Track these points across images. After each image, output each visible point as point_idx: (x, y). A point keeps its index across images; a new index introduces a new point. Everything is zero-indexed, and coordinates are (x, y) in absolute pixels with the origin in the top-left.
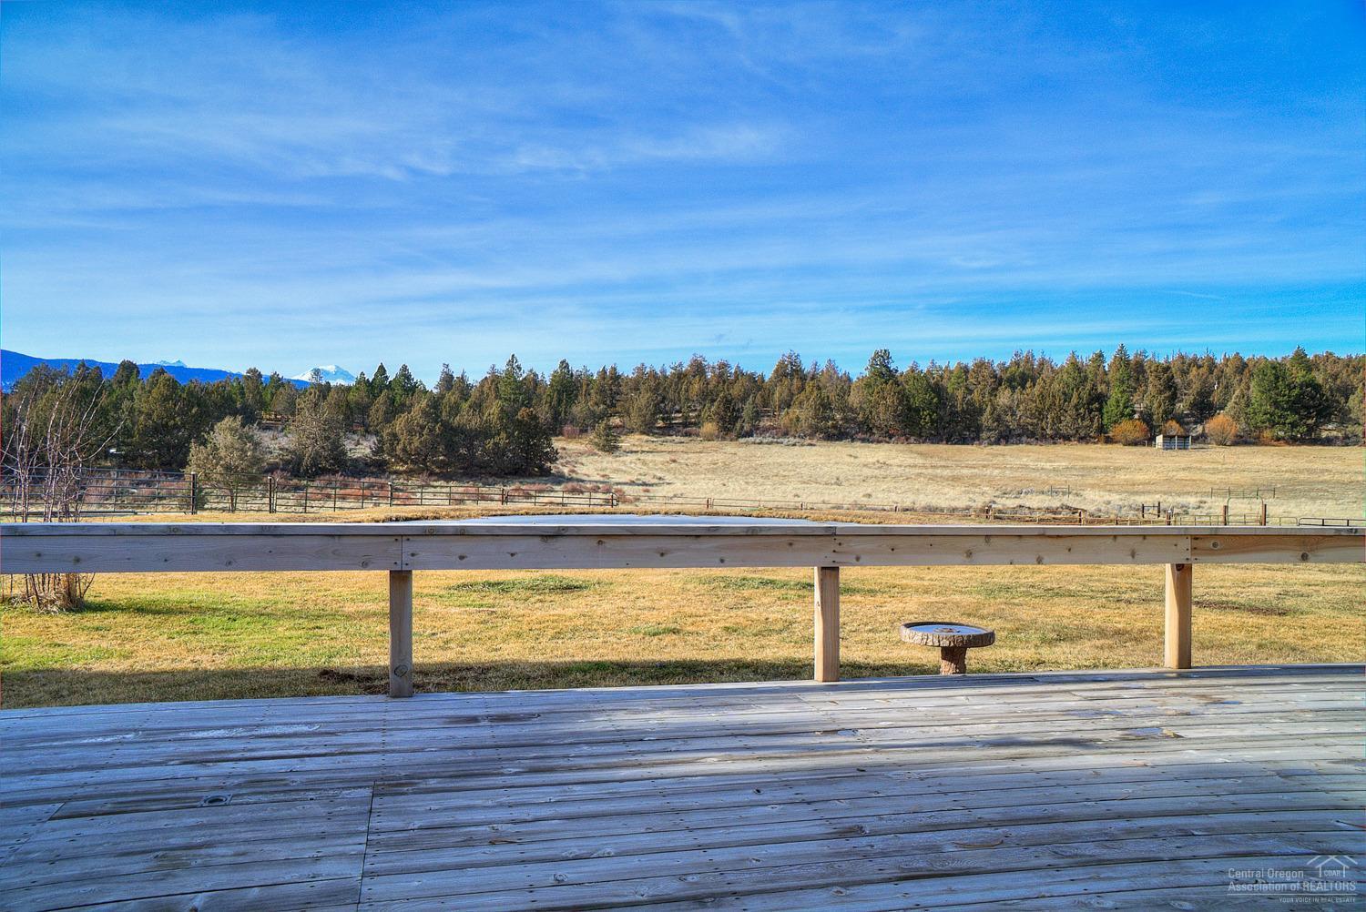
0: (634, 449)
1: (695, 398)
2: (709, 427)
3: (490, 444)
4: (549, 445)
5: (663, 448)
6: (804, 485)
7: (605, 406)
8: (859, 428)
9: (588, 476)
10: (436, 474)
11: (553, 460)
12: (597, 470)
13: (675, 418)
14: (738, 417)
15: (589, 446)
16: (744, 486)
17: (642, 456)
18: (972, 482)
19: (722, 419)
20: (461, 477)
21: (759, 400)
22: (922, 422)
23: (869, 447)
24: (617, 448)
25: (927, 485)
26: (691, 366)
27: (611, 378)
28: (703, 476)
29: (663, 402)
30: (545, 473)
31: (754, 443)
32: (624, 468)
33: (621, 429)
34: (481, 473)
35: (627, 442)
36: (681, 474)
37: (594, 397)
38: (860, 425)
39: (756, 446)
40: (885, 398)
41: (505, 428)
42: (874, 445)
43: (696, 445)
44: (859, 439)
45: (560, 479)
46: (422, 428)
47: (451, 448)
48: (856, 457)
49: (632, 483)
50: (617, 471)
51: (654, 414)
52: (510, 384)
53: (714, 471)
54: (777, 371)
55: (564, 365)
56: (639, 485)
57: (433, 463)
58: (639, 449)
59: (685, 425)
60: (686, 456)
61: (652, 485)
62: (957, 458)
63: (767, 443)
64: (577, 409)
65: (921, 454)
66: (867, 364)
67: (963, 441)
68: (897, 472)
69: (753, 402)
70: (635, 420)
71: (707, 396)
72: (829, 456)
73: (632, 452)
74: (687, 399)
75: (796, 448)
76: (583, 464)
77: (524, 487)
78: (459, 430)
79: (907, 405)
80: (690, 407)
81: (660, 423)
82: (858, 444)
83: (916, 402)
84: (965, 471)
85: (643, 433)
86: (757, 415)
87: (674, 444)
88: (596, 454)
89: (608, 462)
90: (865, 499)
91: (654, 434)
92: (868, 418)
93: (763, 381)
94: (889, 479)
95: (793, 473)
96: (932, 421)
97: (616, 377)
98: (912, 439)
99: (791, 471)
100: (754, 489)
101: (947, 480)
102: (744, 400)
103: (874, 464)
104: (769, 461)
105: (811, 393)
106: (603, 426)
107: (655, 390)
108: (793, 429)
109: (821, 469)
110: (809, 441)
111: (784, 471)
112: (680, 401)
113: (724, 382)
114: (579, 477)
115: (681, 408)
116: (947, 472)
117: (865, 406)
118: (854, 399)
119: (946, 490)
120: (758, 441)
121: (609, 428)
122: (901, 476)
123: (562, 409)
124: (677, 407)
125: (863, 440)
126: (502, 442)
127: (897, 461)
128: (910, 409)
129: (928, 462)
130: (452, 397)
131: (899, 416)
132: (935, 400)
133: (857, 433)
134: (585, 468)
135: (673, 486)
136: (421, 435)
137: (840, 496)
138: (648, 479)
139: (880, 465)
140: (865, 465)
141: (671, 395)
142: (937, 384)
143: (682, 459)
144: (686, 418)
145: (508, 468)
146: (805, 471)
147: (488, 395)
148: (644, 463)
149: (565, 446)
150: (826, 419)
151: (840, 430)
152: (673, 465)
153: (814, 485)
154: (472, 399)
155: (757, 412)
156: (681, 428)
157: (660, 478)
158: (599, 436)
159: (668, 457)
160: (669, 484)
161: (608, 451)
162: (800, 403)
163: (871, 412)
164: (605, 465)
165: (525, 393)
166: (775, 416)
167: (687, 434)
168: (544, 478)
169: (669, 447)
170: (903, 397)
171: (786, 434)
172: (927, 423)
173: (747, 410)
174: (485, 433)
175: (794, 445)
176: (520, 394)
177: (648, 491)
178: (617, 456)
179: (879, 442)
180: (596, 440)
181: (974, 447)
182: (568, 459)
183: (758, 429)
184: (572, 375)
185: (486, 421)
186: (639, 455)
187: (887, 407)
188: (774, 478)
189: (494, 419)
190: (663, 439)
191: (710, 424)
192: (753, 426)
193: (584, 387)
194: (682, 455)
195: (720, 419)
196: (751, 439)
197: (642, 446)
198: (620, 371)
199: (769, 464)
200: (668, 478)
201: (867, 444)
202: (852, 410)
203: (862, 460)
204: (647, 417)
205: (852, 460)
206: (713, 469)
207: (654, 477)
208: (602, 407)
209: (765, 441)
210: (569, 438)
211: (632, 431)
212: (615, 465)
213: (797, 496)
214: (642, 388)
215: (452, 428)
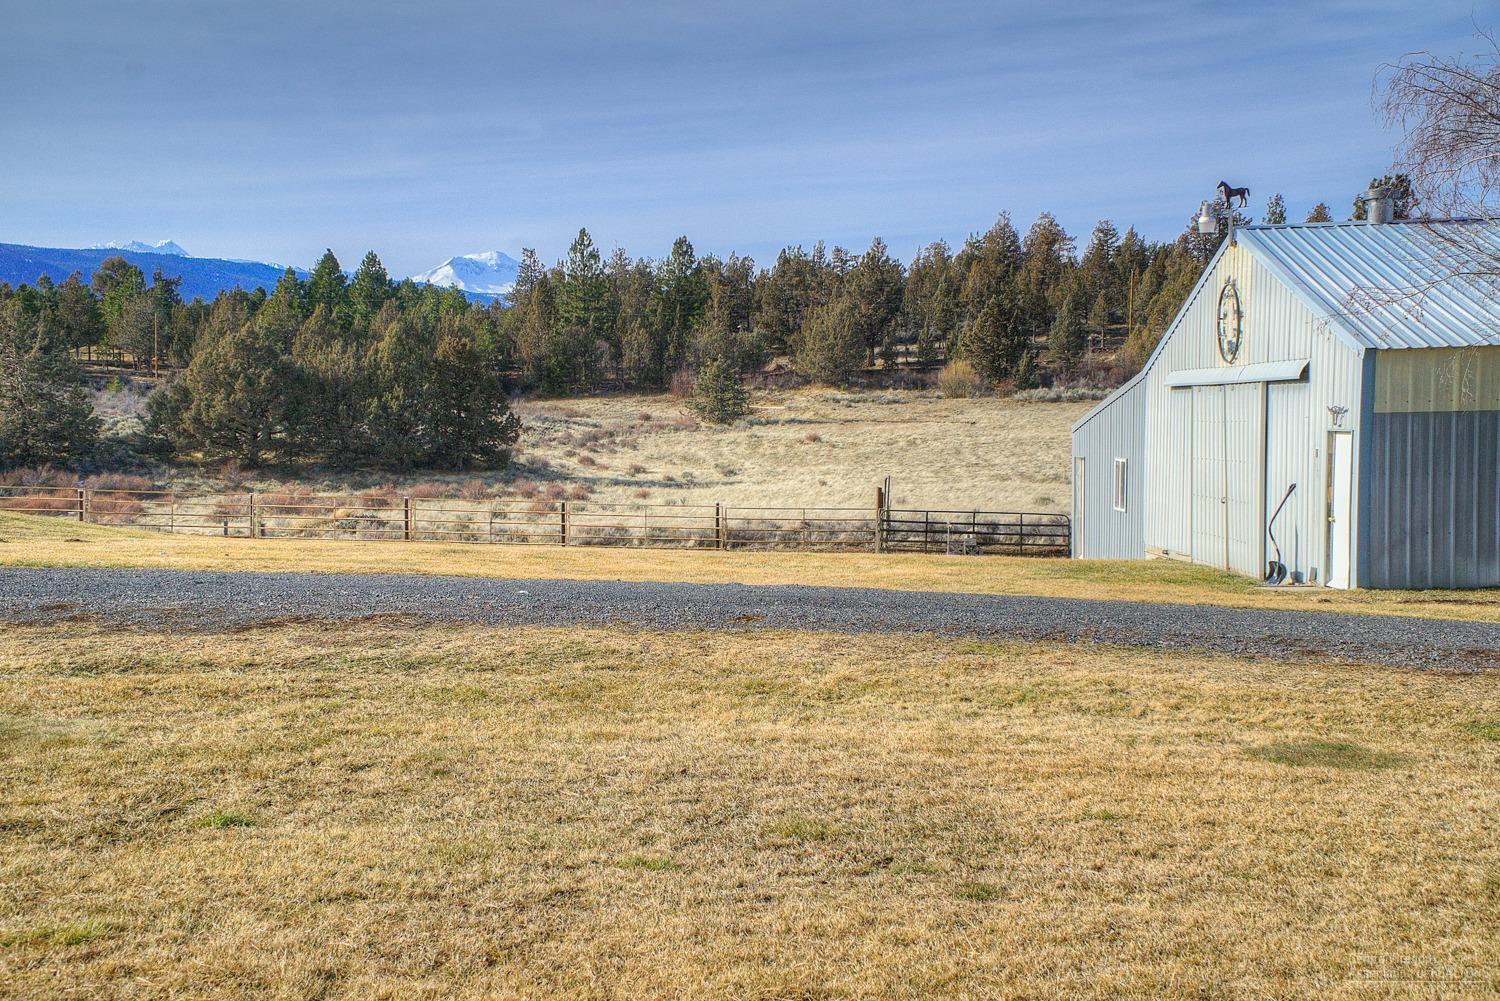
2: (959, 369)
3: (371, 408)
19: (991, 350)
30: (496, 464)
41: (403, 377)
45: (524, 474)
46: (234, 375)
59: (918, 366)
81: (875, 364)
86: (1081, 341)
126: (394, 406)
136: (231, 392)
145: (410, 454)
156: (905, 374)
158: (704, 389)
176: (599, 309)
185: (370, 365)
191: (963, 362)
195: (987, 351)
204: (837, 350)
210: (681, 396)
211: (807, 381)
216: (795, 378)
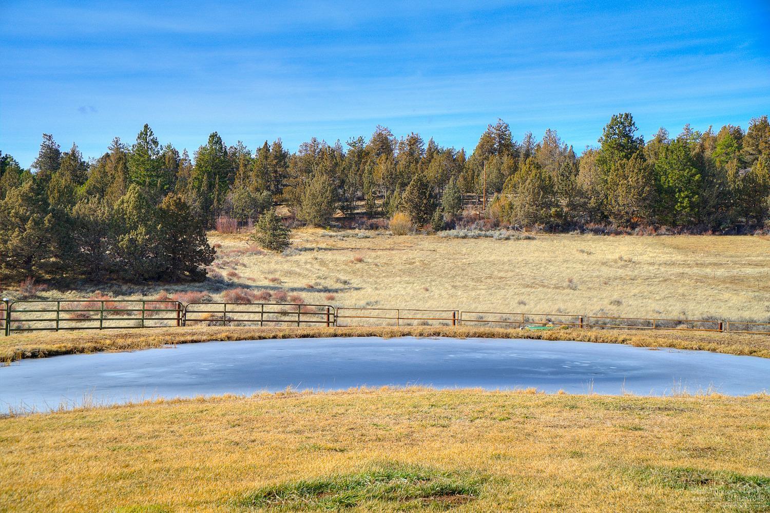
0: (308, 246)
1: (381, 182)
2: (400, 218)
3: (124, 241)
4: (204, 242)
5: (344, 244)
6: (528, 289)
7: (269, 193)
8: (590, 217)
9: (254, 280)
10: (45, 281)
11: (208, 262)
12: (263, 273)
13: (357, 207)
14: (436, 205)
15: (250, 242)
16: (452, 291)
17: (320, 255)
18: (762, 284)
19: (416, 207)
20: (83, 285)
21: (460, 182)
22: (678, 207)
23: (604, 240)
24: (287, 245)
25: (696, 288)
26: (374, 141)
27: (276, 157)
28: (398, 278)
29: (341, 186)
30: (199, 278)
31: (457, 237)
32: (297, 270)
33: (290, 221)
34: (111, 279)
35: (301, 237)
36: (370, 276)
37: (255, 181)
38: (592, 213)
39: (460, 240)
40: (625, 177)
41: (143, 220)
42: (611, 238)
43: (384, 240)
44: (592, 230)
45: (218, 285)
46: (24, 220)
47: (67, 247)
48: (589, 253)
49: (311, 289)
50: (290, 273)
51: (330, 203)
52: (143, 162)
53: (410, 273)
54: (481, 146)
55: (215, 139)
56: (320, 291)
57: (41, 266)
58: (314, 245)
59: (371, 215)
60: (373, 254)
61: (336, 291)
62: (733, 253)
63: (473, 237)
64: (234, 197)
65: (677, 248)
66: (601, 134)
67: (739, 230)
68: (649, 271)
69: (454, 185)
70: (307, 210)
71: (396, 179)
72: (554, 252)
73: (306, 250)
74: (372, 183)
75: (510, 242)
76: (244, 265)
77: (171, 296)
78: (80, 224)
79: (655, 185)
80: (374, 193)
81: (339, 214)
82: (590, 236)
83: (670, 180)
84: (749, 270)
85: (318, 226)
86: (460, 202)
87: (357, 238)
88: (260, 253)
89: (277, 263)
90: (614, 307)
91: (332, 227)
92: (601, 203)
93: (464, 160)
94: (639, 281)
95: (510, 274)
96: (692, 206)
97: (281, 156)
98: (663, 229)
99: (507, 271)
100: (465, 295)
101: (724, 282)
102: (442, 183)
103: (616, 261)
104: (479, 258)
105: (528, 173)
106: (268, 217)
107: (332, 172)
108: (505, 219)
109: (546, 269)
110: (527, 234)
111: (499, 271)
112: (362, 185)
113: (417, 162)
114: (241, 281)
115: (363, 194)
116: (720, 272)
117: (598, 188)
118: (584, 180)
119: (726, 295)
120: (462, 234)
121: (277, 220)
122: (655, 277)
123: (214, 195)
124: (359, 194)
125: (596, 232)
126: (140, 239)
127: (645, 258)
128: (659, 189)
129: (690, 258)
130: (60, 179)
131: (644, 199)
132: (697, 177)
133: (587, 222)
134: (248, 270)
135: (362, 292)
136: (22, 229)
137: (578, 304)
138: (330, 284)
139: (623, 263)
140: (603, 264)
141: (351, 178)
142: (700, 156)
143: (369, 257)
144: (371, 207)
145: (148, 272)
146: (526, 271)
147: (113, 177)
148: (323, 263)
149: (219, 242)
150: (548, 205)
151: (566, 219)
152: (359, 265)
153: (541, 289)
154: (90, 182)
155: (459, 198)
156: (365, 219)
157: (345, 282)
158: (263, 229)
159: (352, 256)
160: (357, 289)
161: (275, 249)
162: (514, 186)
163: (606, 196)
164: (273, 266)
165: (164, 175)
166: (480, 203)
167: (374, 227)
168: (197, 284)
169: (351, 243)
170: (652, 175)
171: (496, 225)
172: (684, 208)
173: (447, 195)
174: (117, 225)
175: (507, 239)
176: (158, 177)
177: (332, 299)
178: (287, 255)
179: (618, 233)
180: (260, 235)
181: (755, 238)
182: (225, 259)
183: (460, 219)
184: (226, 152)
185: (118, 211)
186: (315, 254)
187: (629, 188)
188: (489, 281)
189: (129, 208)
190: (343, 233)
191: (401, 214)
192: (454, 215)
193: (242, 169)
194: (369, 252)
195: (414, 207)
196: (453, 232)
197: (317, 242)
198: (285, 148)
199: (479, 263)
200: (355, 282)
201: (602, 236)
202: (581, 193)
203: (599, 257)
204: (323, 206)
205: (585, 256)
206: (410, 270)
207: (338, 280)
208: (265, 193)
209: (470, 234)
210: (224, 232)
211: (304, 224)
212: (286, 267)
213: (522, 303)
214: (316, 169)
215: (68, 220)
216: (296, 222)
